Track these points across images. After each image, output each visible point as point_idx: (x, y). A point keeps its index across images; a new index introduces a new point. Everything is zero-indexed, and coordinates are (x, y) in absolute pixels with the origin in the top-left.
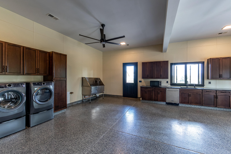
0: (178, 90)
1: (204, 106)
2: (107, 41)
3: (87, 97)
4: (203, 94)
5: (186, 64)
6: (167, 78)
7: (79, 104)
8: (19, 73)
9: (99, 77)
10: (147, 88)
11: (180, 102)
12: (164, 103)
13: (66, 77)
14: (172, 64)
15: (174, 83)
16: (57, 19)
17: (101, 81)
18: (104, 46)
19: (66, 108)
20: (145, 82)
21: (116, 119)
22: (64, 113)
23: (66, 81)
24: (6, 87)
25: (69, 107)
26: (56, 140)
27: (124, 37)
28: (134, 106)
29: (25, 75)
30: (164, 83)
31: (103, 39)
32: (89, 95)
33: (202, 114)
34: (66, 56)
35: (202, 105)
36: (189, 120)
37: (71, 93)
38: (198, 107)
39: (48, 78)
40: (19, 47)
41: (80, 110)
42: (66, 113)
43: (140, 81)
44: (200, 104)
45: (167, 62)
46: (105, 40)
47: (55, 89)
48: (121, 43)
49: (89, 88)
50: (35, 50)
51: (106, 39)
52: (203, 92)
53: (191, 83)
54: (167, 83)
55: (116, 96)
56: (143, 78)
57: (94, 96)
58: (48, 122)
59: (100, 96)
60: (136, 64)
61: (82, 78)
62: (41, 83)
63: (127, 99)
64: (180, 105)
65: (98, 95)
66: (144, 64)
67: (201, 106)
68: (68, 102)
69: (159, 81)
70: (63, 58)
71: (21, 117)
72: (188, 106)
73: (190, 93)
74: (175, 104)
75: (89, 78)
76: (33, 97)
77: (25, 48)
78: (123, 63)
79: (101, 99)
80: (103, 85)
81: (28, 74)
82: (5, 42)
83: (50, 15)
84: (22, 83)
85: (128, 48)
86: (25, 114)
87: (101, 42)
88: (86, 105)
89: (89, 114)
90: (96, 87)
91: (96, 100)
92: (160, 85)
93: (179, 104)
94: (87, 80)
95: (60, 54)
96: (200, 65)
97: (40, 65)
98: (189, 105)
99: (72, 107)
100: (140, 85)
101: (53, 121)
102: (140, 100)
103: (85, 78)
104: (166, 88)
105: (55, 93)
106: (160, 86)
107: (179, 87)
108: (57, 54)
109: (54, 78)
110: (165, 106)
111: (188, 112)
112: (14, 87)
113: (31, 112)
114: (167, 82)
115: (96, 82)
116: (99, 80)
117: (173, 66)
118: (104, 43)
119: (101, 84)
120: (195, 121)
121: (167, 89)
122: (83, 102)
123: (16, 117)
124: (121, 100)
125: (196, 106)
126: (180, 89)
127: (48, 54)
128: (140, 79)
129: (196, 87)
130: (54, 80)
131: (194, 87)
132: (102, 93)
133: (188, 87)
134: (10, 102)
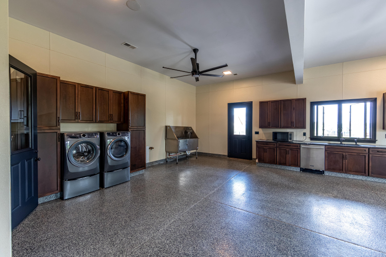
0: (323, 147)
1: (372, 176)
2: (201, 73)
3: (173, 155)
4: (370, 155)
5: (339, 102)
6: (304, 127)
7: (162, 164)
8: (91, 121)
9: (190, 126)
10: (267, 144)
11: (326, 168)
12: (298, 169)
13: (144, 125)
14: (312, 104)
15: (317, 136)
16: (134, 48)
17: (193, 131)
18: (197, 79)
19: (145, 168)
20: (265, 134)
21: (214, 187)
22: (143, 175)
23: (144, 131)
24: (80, 137)
25: (149, 167)
26: (136, 204)
27: (226, 66)
28: (244, 171)
29: (98, 123)
30: (298, 136)
31: (196, 71)
32: (176, 153)
33: (364, 190)
34: (144, 96)
35: (369, 175)
36: (335, 197)
37: (151, 148)
38: (360, 177)
39: (123, 126)
40: (92, 87)
41: (163, 172)
42: (145, 176)
43: (257, 133)
44: (365, 173)
45: (304, 100)
46: (199, 71)
47: (131, 141)
48: (224, 73)
49: (175, 142)
50: (108, 91)
51: (201, 70)
52: (370, 152)
53: (352, 136)
54: (305, 137)
55: (217, 155)
56: (261, 127)
57: (182, 154)
58: (124, 185)
59: (193, 155)
60: (249, 105)
61: (166, 127)
62: (116, 134)
63: (234, 161)
64: (327, 173)
65: (188, 153)
66: (262, 104)
67: (366, 176)
68: (147, 161)
69: (288, 133)
70: (141, 99)
71: (95, 175)
72: (342, 176)
73: (344, 154)
74: (316, 171)
75: (176, 127)
76: (107, 151)
77: (97, 89)
78: (228, 104)
79: (194, 159)
80: (196, 137)
81: (101, 122)
82: (78, 84)
83: (127, 44)
84: (96, 133)
85: (237, 79)
86: (99, 172)
87: (193, 74)
88: (171, 167)
89: (176, 179)
90: (186, 141)
91: (185, 161)
92: (291, 139)
93: (323, 171)
94: (173, 130)
95: (138, 94)
96: (369, 104)
97: (114, 110)
98: (343, 174)
99: (152, 168)
100: (255, 138)
101: (129, 184)
102: (255, 163)
103: (169, 126)
104: (300, 144)
105: (131, 147)
106: (289, 141)
107: (326, 143)
108: (134, 94)
109: (130, 127)
110: (298, 175)
111: (338, 184)
112: (88, 137)
113: (106, 169)
114: (304, 134)
115: (186, 132)
116: (190, 130)
117: (316, 106)
118: (197, 76)
119: (194, 136)
120: (345, 198)
121: (302, 146)
122: (167, 162)
123: (90, 174)
124: (225, 162)
125: (356, 177)
126: (325, 145)
127: (122, 95)
128: (255, 128)
129: (358, 143)
130: (130, 130)
131: (355, 143)
132: (195, 151)
133: (343, 143)
134: (82, 156)
